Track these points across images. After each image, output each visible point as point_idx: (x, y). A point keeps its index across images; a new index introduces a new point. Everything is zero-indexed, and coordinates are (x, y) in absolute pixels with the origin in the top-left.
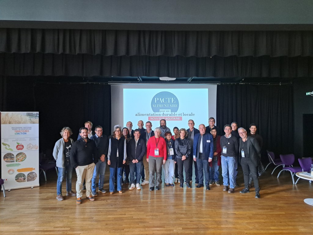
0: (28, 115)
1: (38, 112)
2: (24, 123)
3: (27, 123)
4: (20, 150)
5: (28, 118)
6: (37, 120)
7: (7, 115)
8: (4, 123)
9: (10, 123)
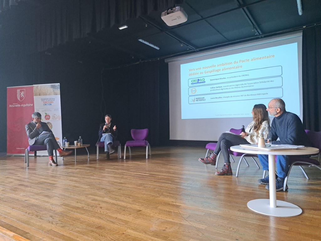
0: (52, 87)
1: (59, 84)
2: (50, 94)
3: (52, 95)
4: (47, 120)
5: (52, 89)
6: (58, 91)
7: (37, 87)
8: (35, 95)
9: (40, 95)
